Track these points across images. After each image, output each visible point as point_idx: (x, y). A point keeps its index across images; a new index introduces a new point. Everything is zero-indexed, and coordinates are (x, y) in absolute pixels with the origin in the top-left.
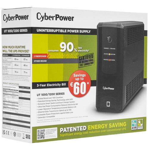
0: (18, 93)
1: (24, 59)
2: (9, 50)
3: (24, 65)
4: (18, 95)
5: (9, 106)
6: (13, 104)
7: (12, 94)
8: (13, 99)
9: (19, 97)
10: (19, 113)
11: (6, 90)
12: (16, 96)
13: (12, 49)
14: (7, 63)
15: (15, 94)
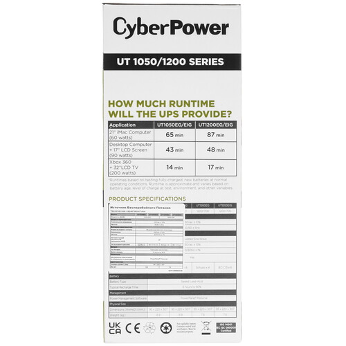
0: (182, 220)
1: (209, 135)
2: (139, 112)
3: (212, 150)
4: (182, 227)
5: (139, 258)
6: (159, 251)
7: (154, 225)
8: (159, 238)
9: (186, 232)
10: (185, 271)
11: (127, 217)
12: (173, 229)
13: (152, 108)
14: (129, 147)
15: (165, 225)
